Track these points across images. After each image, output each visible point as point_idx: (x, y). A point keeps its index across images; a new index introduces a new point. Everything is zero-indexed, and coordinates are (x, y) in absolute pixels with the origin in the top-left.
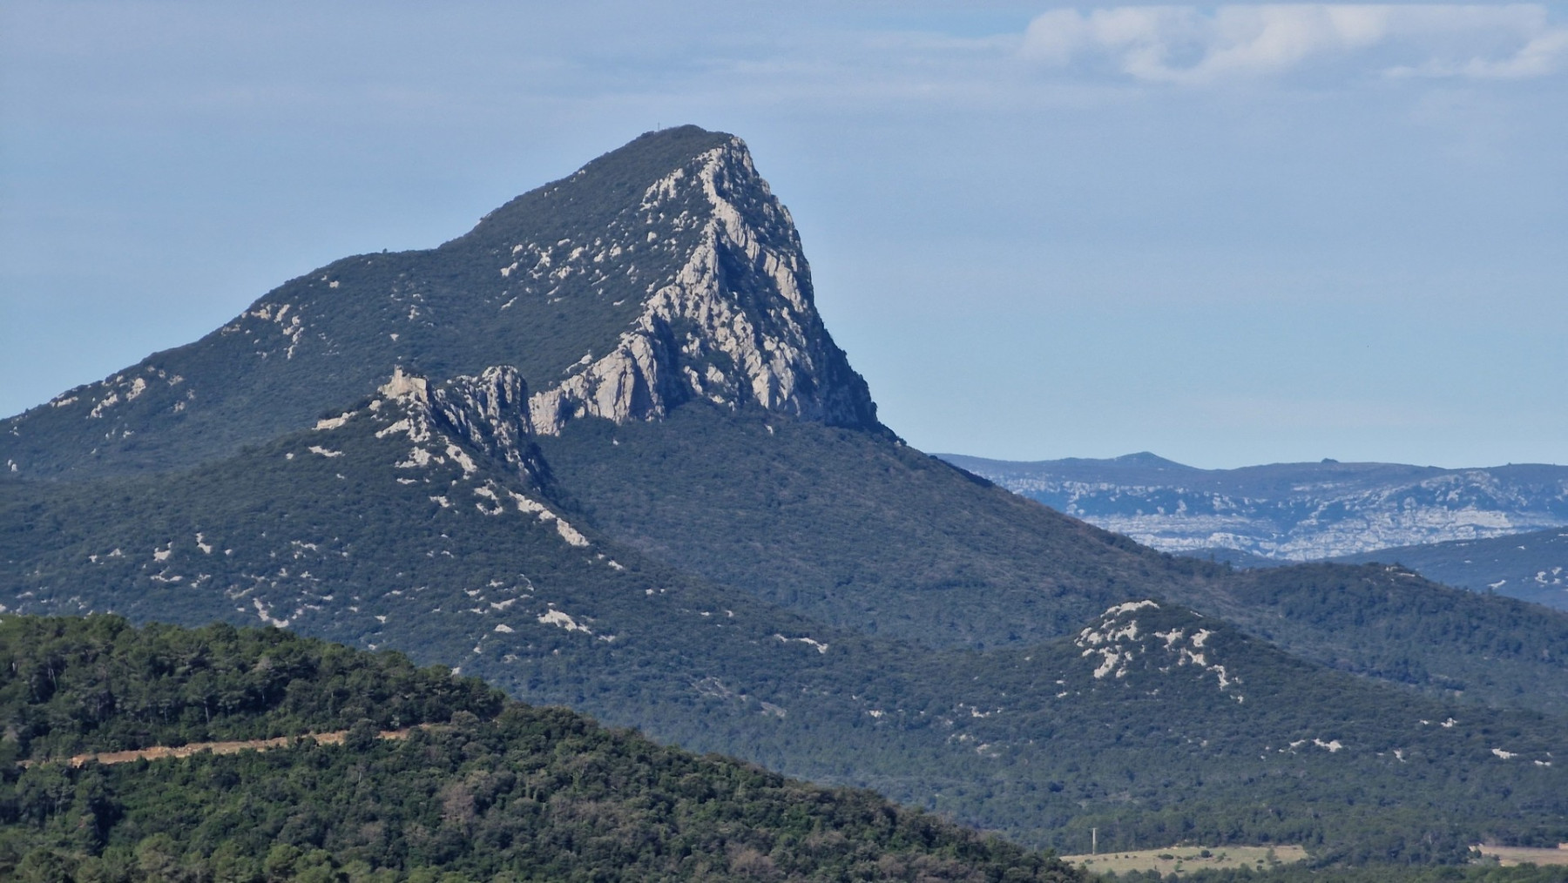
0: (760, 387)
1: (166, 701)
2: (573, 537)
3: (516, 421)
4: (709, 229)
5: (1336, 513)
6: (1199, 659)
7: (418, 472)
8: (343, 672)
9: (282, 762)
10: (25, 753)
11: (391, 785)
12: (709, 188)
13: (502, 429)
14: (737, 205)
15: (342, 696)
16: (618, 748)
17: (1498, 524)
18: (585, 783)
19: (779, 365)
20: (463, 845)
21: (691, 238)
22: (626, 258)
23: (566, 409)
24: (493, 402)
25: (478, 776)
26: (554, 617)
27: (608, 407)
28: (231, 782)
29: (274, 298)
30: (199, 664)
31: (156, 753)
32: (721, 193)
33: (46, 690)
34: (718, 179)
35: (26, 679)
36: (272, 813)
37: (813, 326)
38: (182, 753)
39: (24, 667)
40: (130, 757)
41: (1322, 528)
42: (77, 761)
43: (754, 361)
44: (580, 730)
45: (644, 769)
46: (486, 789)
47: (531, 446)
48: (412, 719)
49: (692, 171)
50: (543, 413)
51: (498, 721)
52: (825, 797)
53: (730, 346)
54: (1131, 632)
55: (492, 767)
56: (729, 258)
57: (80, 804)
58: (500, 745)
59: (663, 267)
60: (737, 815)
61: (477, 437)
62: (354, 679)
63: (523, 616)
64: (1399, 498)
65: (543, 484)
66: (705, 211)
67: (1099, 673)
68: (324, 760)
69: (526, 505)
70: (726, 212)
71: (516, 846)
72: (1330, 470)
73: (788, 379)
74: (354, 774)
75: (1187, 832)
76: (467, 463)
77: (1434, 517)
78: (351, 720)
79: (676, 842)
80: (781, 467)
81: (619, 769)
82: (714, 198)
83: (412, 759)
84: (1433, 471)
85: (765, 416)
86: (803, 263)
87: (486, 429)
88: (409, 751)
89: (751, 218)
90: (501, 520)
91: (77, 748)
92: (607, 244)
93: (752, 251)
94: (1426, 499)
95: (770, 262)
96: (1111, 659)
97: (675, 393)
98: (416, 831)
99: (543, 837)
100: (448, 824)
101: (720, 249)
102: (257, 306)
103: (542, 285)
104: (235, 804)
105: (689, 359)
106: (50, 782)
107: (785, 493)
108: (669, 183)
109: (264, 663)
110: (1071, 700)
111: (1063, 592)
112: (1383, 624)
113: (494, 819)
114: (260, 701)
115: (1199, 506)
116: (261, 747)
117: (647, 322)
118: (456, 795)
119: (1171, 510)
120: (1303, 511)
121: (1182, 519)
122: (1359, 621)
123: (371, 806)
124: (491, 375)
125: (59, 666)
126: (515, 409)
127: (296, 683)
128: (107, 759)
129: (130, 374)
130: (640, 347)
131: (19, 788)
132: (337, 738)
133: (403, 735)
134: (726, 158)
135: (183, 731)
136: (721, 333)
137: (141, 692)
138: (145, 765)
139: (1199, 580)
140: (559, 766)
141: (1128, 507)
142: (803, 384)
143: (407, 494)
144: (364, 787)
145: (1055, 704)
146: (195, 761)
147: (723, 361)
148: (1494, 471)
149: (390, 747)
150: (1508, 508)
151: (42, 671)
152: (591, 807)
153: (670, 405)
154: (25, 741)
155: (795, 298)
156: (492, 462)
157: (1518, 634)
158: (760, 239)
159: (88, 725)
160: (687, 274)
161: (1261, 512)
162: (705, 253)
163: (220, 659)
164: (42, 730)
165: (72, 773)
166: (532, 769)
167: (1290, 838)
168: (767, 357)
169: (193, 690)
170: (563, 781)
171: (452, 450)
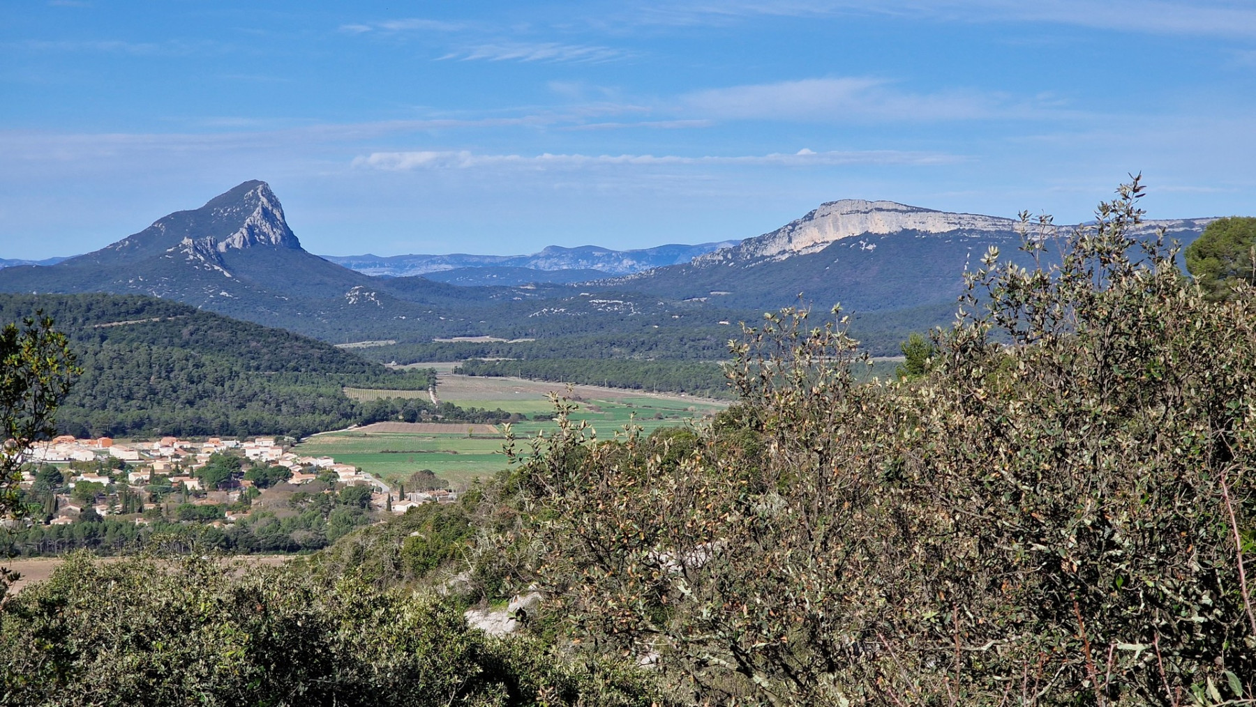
0: (273, 240)
1: (117, 312)
2: (227, 275)
3: (215, 249)
4: (260, 203)
5: (413, 266)
6: (373, 299)
7: (191, 261)
8: (159, 304)
9: (144, 325)
10: (84, 325)
11: (170, 330)
12: (260, 194)
13: (211, 251)
14: (267, 198)
15: (158, 310)
16: (224, 320)
17: (450, 267)
18: (216, 328)
19: (277, 234)
20: (188, 343)
21: (256, 206)
22: (241, 211)
23: (227, 246)
24: (209, 244)
25: (191, 327)
26: (223, 293)
27: (238, 245)
28: (133, 330)
29: (159, 222)
30: (124, 303)
31: (115, 324)
32: (263, 195)
33: (89, 310)
34: (262, 192)
35: (84, 308)
36: (142, 336)
37: (285, 225)
38: (121, 324)
39: (83, 305)
40: (109, 325)
41: (410, 270)
42: (96, 326)
43: (271, 234)
44: (215, 316)
45: (230, 325)
46: (192, 330)
47: (219, 254)
48: (175, 315)
49: (256, 190)
50: (222, 247)
51: (195, 315)
52: (272, 330)
53: (266, 230)
54: (357, 293)
55: (194, 325)
56: (265, 210)
57: (97, 336)
58: (196, 320)
59: (250, 213)
60: (252, 335)
61: (205, 252)
62: (161, 305)
63: (216, 294)
64: (428, 262)
65: (221, 263)
66: (259, 199)
67: (350, 303)
68: (154, 324)
69: (216, 268)
70: (264, 200)
71: (200, 343)
72: (411, 256)
73: (279, 238)
74: (161, 328)
75: (368, 338)
76: (202, 258)
77: (435, 267)
78: (161, 315)
79: (237, 341)
80: (278, 258)
81: (223, 327)
82: (261, 196)
83: (175, 324)
84: (435, 256)
85: (274, 246)
86: (282, 211)
87: (207, 251)
88: (175, 321)
89: (270, 201)
90: (211, 271)
91: (96, 323)
92: (236, 208)
93: (270, 208)
94: (433, 262)
95: (274, 211)
96: (353, 300)
97: (253, 242)
98: (176, 340)
99: (206, 341)
100: (184, 338)
101: (263, 208)
102: (154, 223)
103: (222, 217)
104: (134, 334)
105: (256, 234)
106: (90, 331)
107: (280, 264)
108: (250, 193)
109: (140, 303)
110: (344, 309)
111: (344, 285)
112: (418, 290)
113: (194, 337)
114: (139, 311)
115: (382, 265)
116: (139, 322)
117: (246, 225)
118: (185, 332)
119: (375, 267)
120: (405, 266)
121: (378, 269)
122: (413, 290)
123: (165, 335)
124: (208, 238)
125: (92, 304)
126: (214, 246)
127: (148, 307)
128: (103, 326)
129: (125, 240)
130: (244, 231)
131: (82, 332)
132: (157, 319)
133: (173, 318)
134: (264, 187)
135: (121, 318)
136: (263, 227)
137: (111, 310)
138: (112, 327)
139: (376, 282)
140: (210, 325)
141: (365, 266)
142: (283, 239)
143: (189, 266)
144: (164, 330)
145: (341, 310)
146: (124, 325)
147: (264, 234)
148: (449, 256)
149: (170, 321)
150: (451, 264)
151: (88, 306)
152: (217, 334)
153: (252, 244)
154: (84, 322)
155: (281, 219)
156: (208, 257)
157: (448, 292)
158: (272, 206)
159: (99, 318)
160: (255, 214)
161: (396, 267)
162: (259, 209)
163: (130, 302)
164: (88, 319)
165: (95, 329)
166: (203, 325)
167: (392, 339)
168: (274, 233)
169: (123, 309)
170: (211, 328)
171: (198, 255)
